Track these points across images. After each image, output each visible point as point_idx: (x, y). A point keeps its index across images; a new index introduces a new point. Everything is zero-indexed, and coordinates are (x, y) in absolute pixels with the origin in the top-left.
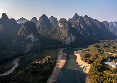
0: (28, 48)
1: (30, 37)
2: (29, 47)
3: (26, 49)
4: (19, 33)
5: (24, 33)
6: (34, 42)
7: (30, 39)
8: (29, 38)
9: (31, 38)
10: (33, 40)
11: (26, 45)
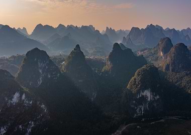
0: (139, 111)
1: (144, 94)
2: (141, 109)
3: (136, 113)
4: (129, 86)
5: (136, 87)
6: (151, 102)
7: (144, 98)
8: (143, 96)
9: (146, 96)
10: (149, 99)
11: (137, 107)
